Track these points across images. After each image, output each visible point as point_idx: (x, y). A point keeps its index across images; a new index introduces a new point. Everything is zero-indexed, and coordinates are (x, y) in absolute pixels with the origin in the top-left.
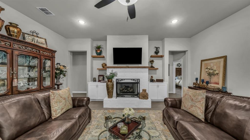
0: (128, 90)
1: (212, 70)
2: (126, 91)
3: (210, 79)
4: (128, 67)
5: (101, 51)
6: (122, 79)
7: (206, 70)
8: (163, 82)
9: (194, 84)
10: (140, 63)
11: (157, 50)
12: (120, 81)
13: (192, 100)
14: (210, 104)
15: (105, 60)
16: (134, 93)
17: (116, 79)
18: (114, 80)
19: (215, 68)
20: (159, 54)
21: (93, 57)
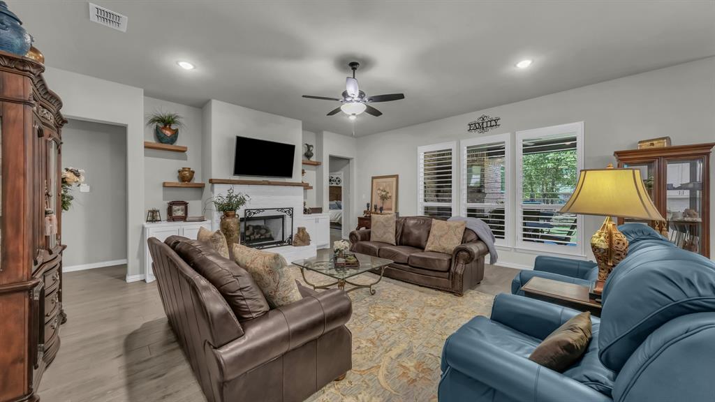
0: (262, 235)
1: (385, 191)
2: (257, 237)
3: (383, 203)
4: (270, 184)
5: (176, 132)
6: (258, 210)
7: (379, 192)
8: (321, 212)
9: (365, 212)
10: (289, 175)
11: (309, 150)
12: (254, 213)
13: (385, 226)
14: (398, 227)
15: (185, 159)
16: (273, 240)
17: (246, 210)
18: (240, 212)
19: (387, 190)
20: (313, 159)
21: (147, 147)
